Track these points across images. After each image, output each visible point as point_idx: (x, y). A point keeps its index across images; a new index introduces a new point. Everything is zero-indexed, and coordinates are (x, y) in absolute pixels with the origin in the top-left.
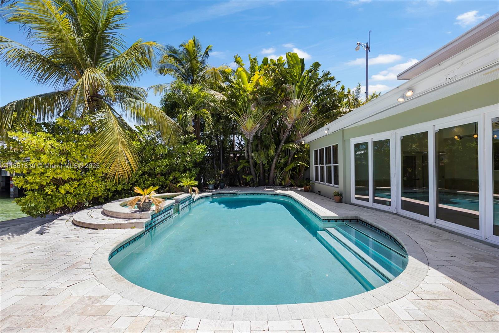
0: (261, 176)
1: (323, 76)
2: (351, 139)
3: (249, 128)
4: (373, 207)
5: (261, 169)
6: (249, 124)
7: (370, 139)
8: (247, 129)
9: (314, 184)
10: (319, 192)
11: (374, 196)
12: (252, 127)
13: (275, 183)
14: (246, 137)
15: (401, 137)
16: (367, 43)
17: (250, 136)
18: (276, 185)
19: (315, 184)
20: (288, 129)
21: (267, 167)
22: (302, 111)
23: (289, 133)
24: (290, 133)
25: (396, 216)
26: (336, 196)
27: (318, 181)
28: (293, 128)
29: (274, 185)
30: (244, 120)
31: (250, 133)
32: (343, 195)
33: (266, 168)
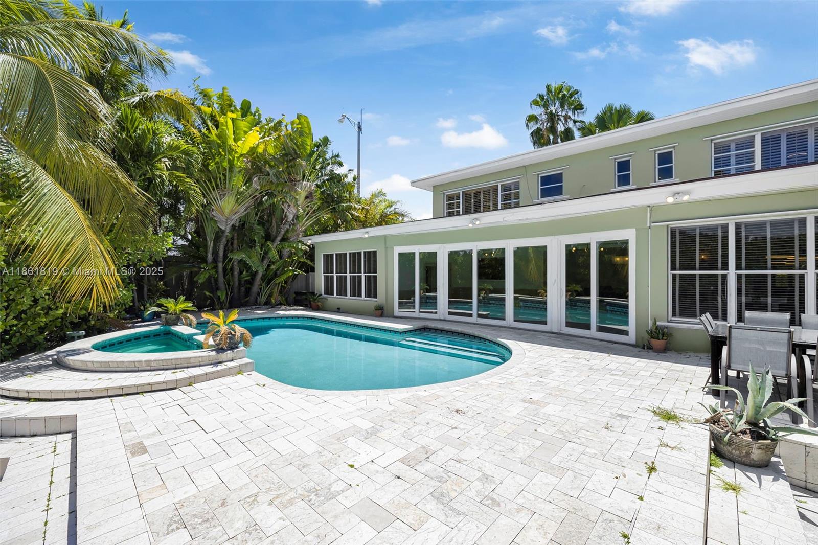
0: (236, 290)
1: (333, 157)
2: (395, 247)
3: (227, 212)
4: (419, 317)
5: (236, 279)
6: (226, 204)
7: (417, 249)
8: (222, 213)
9: (325, 300)
10: (339, 309)
11: (420, 309)
12: (232, 211)
13: (258, 302)
14: (219, 226)
15: (448, 251)
16: (359, 123)
17: (227, 225)
18: (259, 305)
19: (327, 299)
20: (289, 220)
21: (246, 277)
22: (307, 198)
23: (289, 227)
24: (291, 227)
25: (444, 322)
26: (378, 310)
27: (333, 295)
28: (295, 221)
29: (256, 305)
30: (220, 197)
31: (227, 219)
32: (385, 309)
33: (243, 278)
